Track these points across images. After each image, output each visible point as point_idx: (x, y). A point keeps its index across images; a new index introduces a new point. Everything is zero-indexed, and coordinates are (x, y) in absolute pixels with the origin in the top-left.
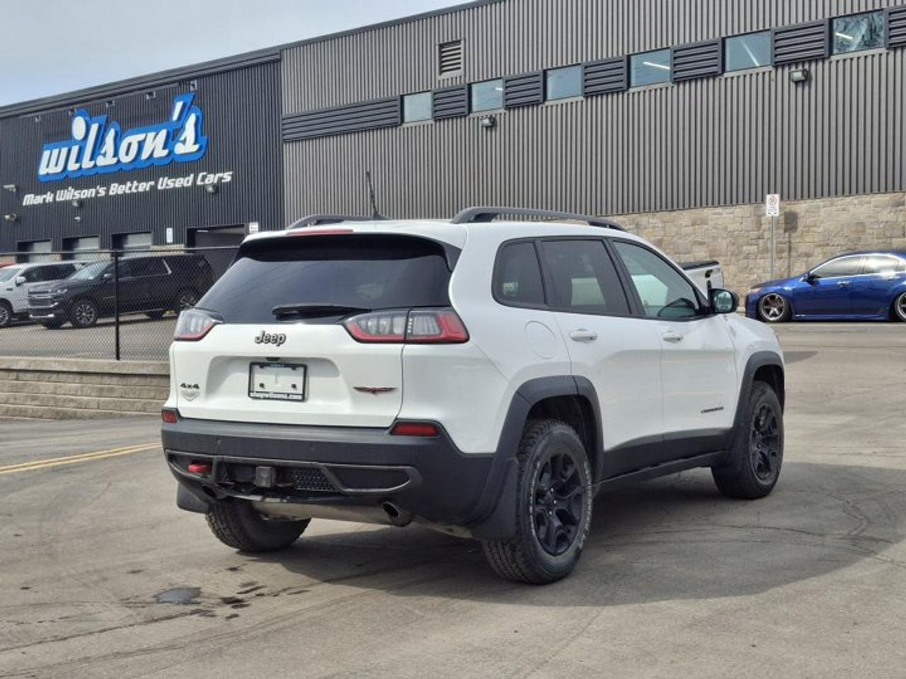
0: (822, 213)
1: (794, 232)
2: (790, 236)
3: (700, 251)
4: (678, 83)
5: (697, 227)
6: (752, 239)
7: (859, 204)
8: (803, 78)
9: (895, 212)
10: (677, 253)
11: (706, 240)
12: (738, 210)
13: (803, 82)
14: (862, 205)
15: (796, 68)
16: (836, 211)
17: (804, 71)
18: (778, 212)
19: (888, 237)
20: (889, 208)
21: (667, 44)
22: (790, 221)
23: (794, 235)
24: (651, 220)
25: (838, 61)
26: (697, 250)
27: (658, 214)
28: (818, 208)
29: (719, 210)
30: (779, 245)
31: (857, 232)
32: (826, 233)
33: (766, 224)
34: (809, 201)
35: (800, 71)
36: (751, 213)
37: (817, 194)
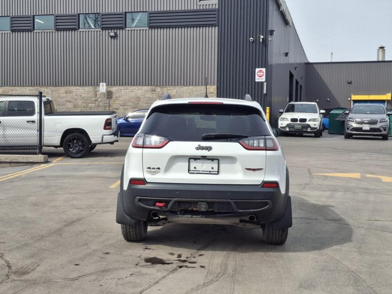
0: (123, 92)
1: (111, 99)
2: (109, 101)
3: (69, 105)
4: (58, 31)
5: (68, 94)
6: (93, 101)
7: (138, 90)
8: (114, 36)
9: (153, 93)
10: (58, 105)
11: (72, 100)
12: (86, 88)
13: (114, 37)
14: (139, 90)
15: (111, 31)
16: (128, 92)
17: (115, 33)
18: (105, 90)
19: (149, 104)
20: (150, 92)
21: (52, 13)
22: (109, 95)
23: (111, 100)
24: (46, 90)
25: (128, 30)
26: (68, 104)
27: (49, 88)
28: (121, 90)
29: (78, 88)
30: (105, 104)
31: (137, 101)
32: (125, 101)
33: (99, 95)
34: (117, 87)
35: (113, 32)
36: (92, 90)
37: (121, 84)
